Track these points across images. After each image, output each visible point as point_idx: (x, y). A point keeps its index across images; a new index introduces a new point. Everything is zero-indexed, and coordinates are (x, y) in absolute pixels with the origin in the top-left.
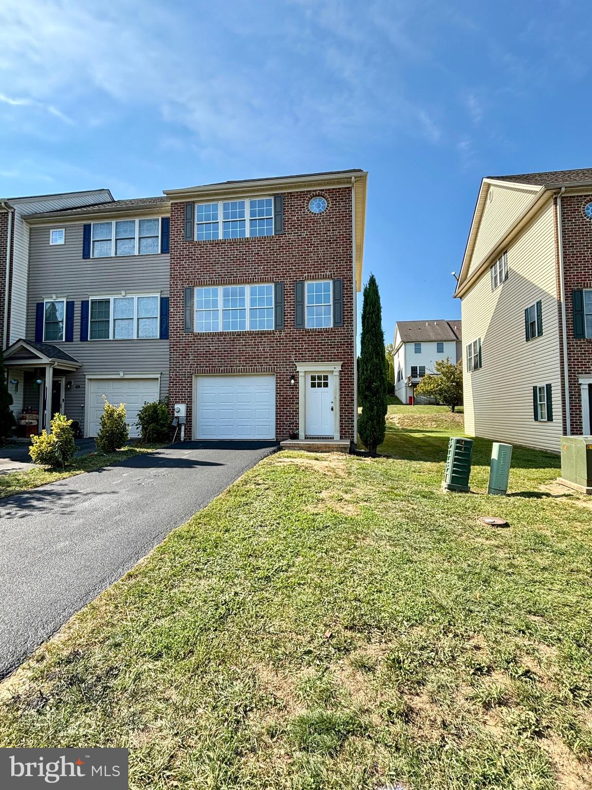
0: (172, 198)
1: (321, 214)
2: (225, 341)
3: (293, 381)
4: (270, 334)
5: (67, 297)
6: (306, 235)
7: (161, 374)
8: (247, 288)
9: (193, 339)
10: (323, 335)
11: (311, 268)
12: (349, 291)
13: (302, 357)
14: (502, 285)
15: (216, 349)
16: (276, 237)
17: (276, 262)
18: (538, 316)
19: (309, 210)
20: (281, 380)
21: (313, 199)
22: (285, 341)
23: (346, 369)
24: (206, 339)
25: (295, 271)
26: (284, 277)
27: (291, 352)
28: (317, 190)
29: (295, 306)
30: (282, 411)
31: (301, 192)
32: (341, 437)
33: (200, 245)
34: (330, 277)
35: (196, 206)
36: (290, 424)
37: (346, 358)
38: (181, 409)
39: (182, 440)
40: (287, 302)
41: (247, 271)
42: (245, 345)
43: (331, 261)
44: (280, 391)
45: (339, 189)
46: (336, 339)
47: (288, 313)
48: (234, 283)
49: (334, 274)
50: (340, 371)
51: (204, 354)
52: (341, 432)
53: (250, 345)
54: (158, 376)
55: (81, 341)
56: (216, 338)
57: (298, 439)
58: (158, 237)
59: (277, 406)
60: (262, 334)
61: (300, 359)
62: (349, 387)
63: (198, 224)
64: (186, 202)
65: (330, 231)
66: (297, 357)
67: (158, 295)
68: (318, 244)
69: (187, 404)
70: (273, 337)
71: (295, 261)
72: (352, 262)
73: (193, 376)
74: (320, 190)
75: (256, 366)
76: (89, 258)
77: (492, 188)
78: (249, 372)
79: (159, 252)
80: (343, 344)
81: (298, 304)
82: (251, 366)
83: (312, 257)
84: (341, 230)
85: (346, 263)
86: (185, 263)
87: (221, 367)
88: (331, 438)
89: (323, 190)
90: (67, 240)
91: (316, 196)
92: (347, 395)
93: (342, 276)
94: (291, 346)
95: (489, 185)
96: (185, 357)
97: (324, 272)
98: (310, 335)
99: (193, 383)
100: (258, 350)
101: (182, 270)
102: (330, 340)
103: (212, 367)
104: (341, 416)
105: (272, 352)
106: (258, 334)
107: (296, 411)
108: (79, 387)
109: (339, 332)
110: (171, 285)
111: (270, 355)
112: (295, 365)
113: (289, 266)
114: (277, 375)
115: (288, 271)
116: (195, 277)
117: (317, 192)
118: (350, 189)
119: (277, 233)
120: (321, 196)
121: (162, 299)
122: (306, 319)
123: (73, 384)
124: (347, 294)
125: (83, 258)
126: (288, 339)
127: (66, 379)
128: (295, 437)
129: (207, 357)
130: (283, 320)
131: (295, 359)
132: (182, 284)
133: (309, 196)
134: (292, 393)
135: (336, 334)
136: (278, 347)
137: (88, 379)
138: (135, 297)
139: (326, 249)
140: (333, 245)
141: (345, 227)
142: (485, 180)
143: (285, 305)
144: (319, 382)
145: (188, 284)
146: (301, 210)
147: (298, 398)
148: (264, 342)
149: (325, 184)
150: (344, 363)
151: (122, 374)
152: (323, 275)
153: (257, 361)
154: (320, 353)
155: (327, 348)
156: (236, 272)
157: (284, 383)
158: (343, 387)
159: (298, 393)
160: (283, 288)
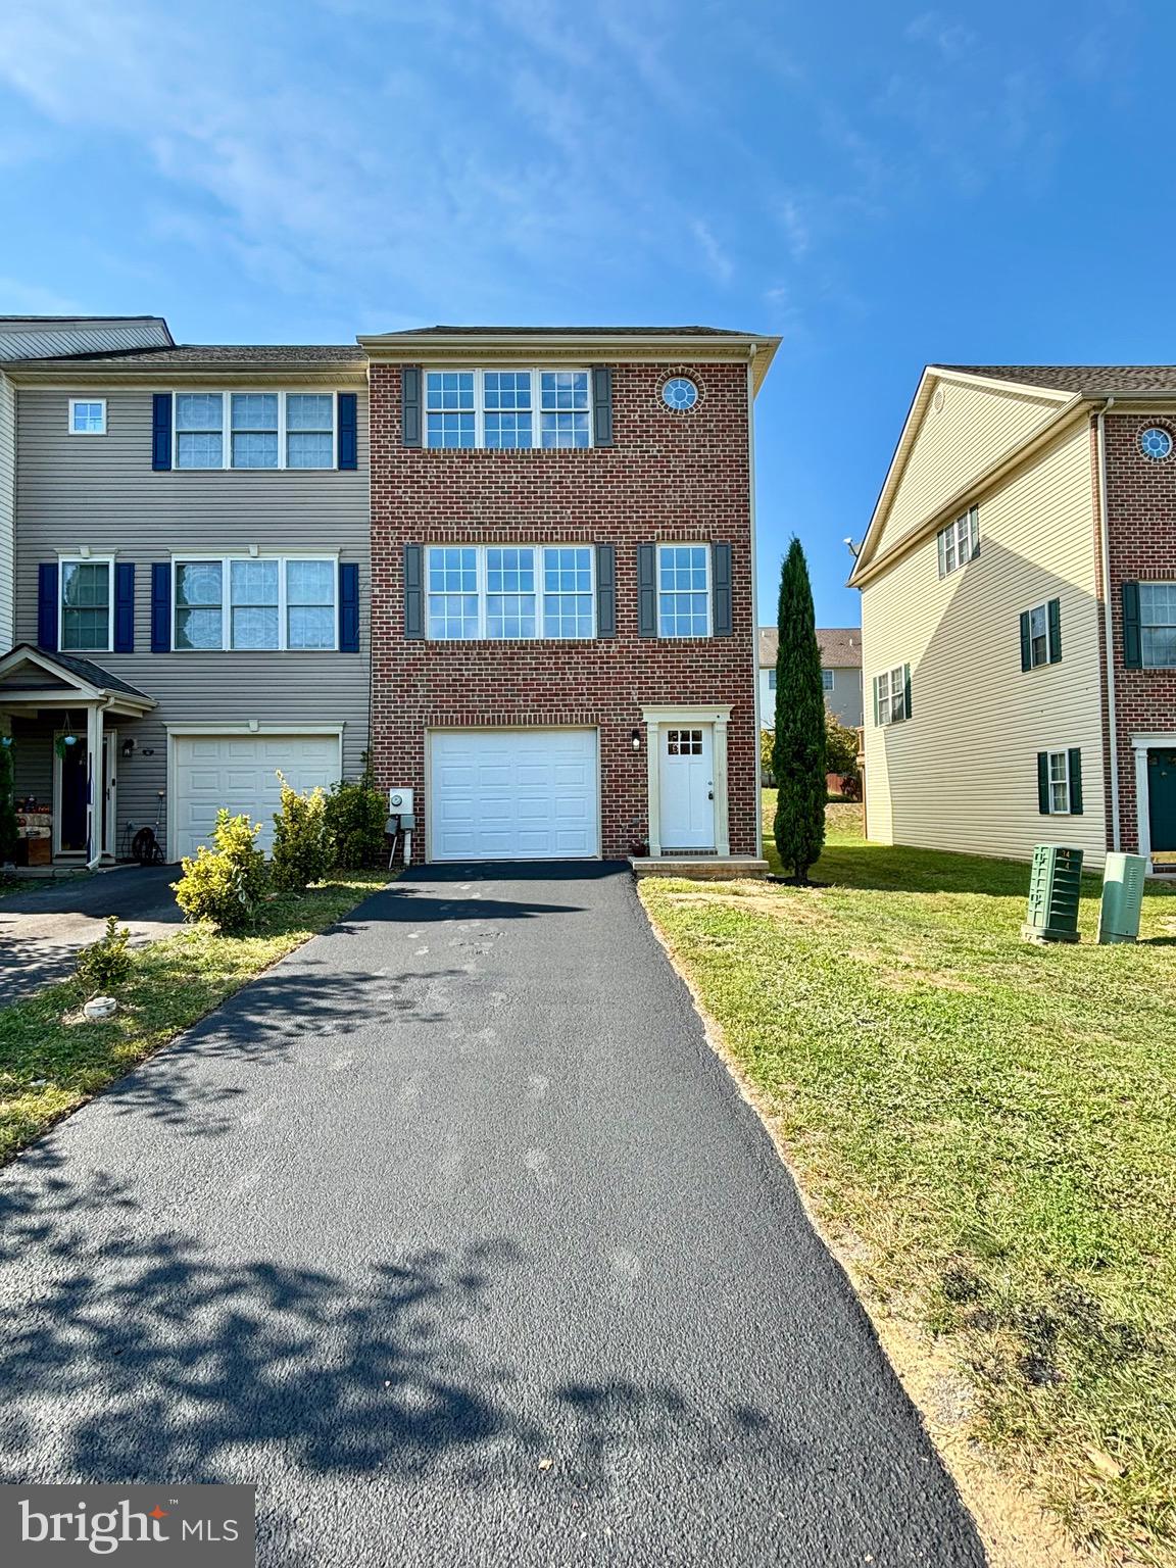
0: (373, 354)
1: (687, 411)
2: (493, 659)
3: (636, 743)
4: (588, 647)
5: (117, 554)
6: (658, 451)
7: (345, 726)
8: (538, 552)
9: (425, 654)
10: (694, 651)
11: (670, 517)
12: (743, 567)
13: (653, 693)
14: (966, 568)
15: (474, 675)
16: (597, 452)
17: (600, 502)
18: (1051, 627)
19: (663, 403)
20: (612, 741)
21: (670, 380)
22: (619, 663)
23: (740, 718)
24: (452, 654)
25: (636, 522)
26: (615, 533)
27: (630, 683)
28: (679, 364)
29: (639, 592)
30: (615, 801)
31: (647, 365)
32: (731, 850)
33: (436, 457)
34: (707, 539)
35: (425, 374)
36: (630, 826)
37: (739, 697)
38: (402, 799)
39: (407, 862)
40: (622, 585)
41: (539, 518)
42: (536, 669)
43: (707, 506)
44: (610, 761)
45: (723, 365)
46: (719, 661)
47: (623, 606)
48: (511, 540)
49: (714, 532)
50: (728, 723)
51: (448, 685)
52: (730, 840)
53: (547, 669)
54: (338, 730)
55: (154, 651)
56: (475, 652)
57: (649, 855)
58: (331, 433)
59: (603, 791)
60: (571, 647)
61: (650, 698)
62: (746, 754)
63: (429, 413)
64: (405, 365)
65: (705, 446)
66: (643, 693)
67: (334, 558)
68: (682, 471)
69: (415, 789)
70: (593, 653)
71: (636, 502)
72: (749, 511)
73: (426, 731)
74: (684, 364)
75: (559, 711)
76: (169, 469)
77: (941, 387)
78: (546, 723)
79: (335, 467)
80: (733, 671)
81: (644, 588)
82: (549, 711)
83: (670, 496)
84: (727, 446)
85: (736, 511)
86: (404, 492)
87: (488, 712)
88: (712, 853)
89: (690, 365)
90: (111, 427)
91: (677, 375)
92: (742, 769)
93: (731, 537)
94: (631, 673)
95: (936, 380)
96: (407, 691)
97: (695, 527)
98: (668, 652)
99: (426, 745)
100: (562, 679)
101: (398, 508)
102: (706, 661)
103: (467, 712)
104: (730, 809)
105: (593, 684)
106: (563, 647)
107: (643, 801)
108: (152, 752)
109: (726, 645)
110: (375, 538)
111: (588, 689)
112: (640, 709)
113: (624, 512)
114: (602, 731)
115: (624, 523)
116: (428, 523)
117: (680, 368)
118: (743, 368)
119: (601, 444)
120: (687, 376)
121: (342, 566)
122: (659, 619)
123: (135, 746)
124: (740, 572)
125: (155, 469)
126: (625, 657)
127: (119, 734)
128: (643, 851)
129: (456, 691)
130: (615, 619)
131: (639, 699)
132: (398, 538)
133: (663, 374)
134: (634, 766)
135: (719, 651)
136: (606, 673)
137: (173, 736)
138: (282, 560)
139: (698, 481)
140: (711, 476)
141: (734, 441)
142: (930, 370)
143: (617, 590)
144: (687, 742)
145: (411, 538)
146: (648, 401)
147: (646, 776)
148: (576, 663)
149: (695, 354)
150: (734, 708)
151: (254, 725)
152: (694, 534)
153: (563, 700)
154: (687, 687)
155: (701, 677)
156: (514, 518)
157: (619, 746)
158: (734, 754)
159: (646, 766)
160: (614, 556)
